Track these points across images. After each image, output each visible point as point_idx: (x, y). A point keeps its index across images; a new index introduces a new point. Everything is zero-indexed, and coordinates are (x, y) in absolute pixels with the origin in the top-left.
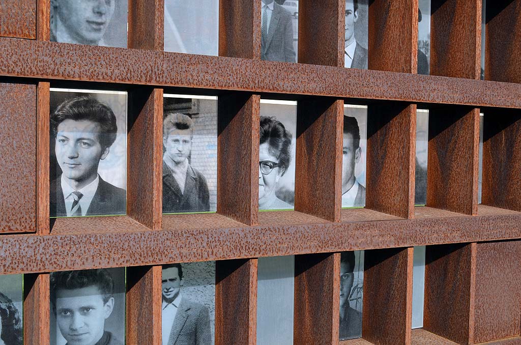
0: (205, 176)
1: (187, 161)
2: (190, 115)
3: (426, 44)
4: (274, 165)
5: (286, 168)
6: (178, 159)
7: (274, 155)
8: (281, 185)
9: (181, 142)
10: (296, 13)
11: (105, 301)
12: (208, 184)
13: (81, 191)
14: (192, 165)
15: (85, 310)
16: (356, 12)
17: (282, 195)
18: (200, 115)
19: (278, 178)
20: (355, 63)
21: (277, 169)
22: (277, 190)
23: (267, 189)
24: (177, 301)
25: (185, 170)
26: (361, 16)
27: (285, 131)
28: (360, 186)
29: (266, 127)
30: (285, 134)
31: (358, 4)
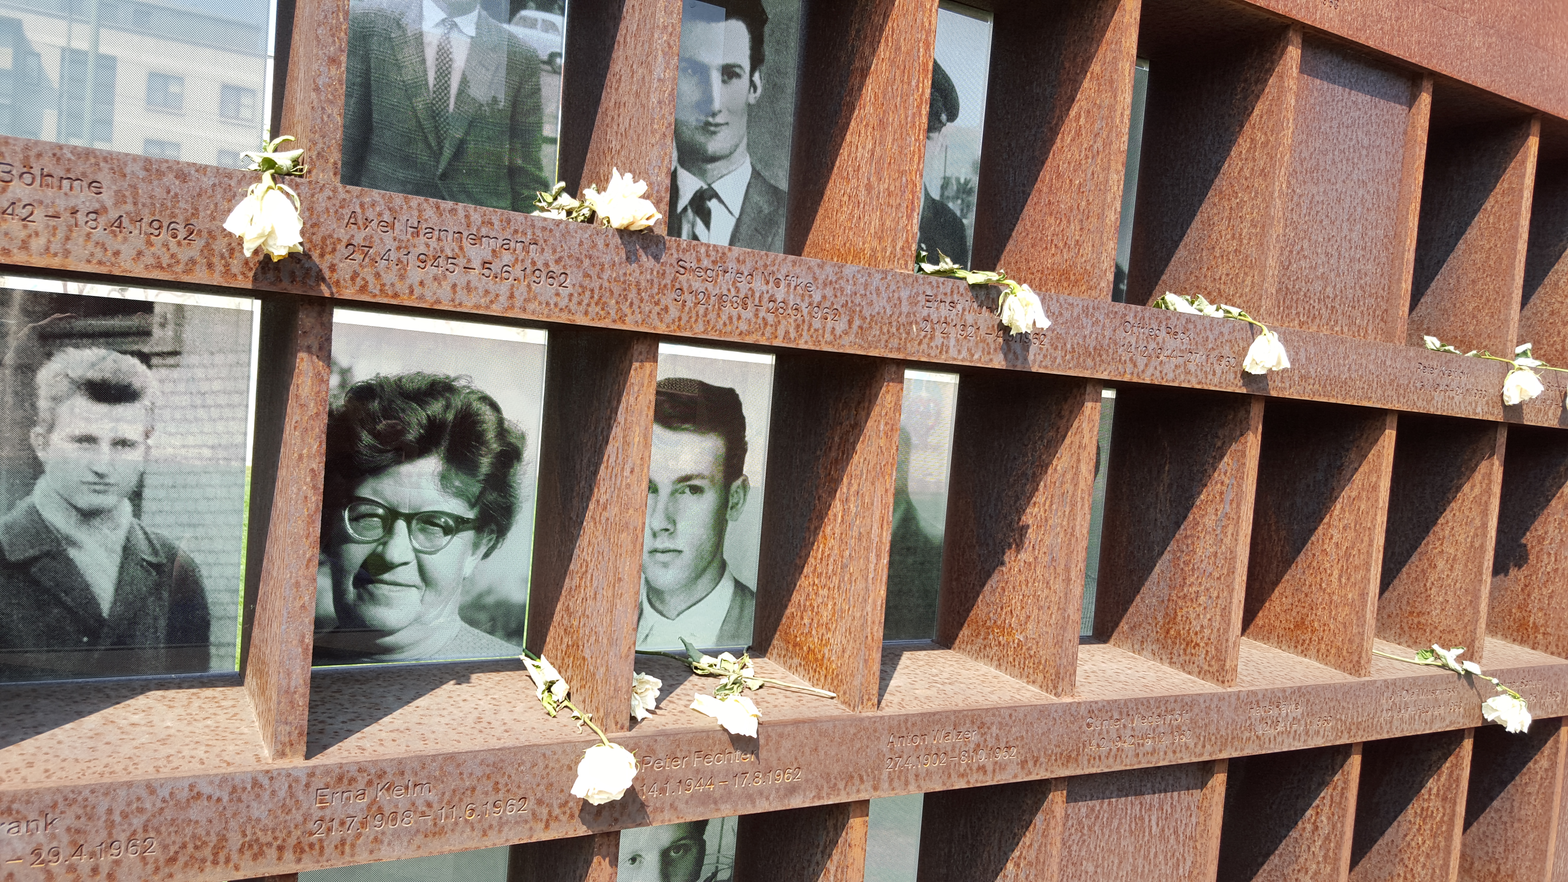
0: (199, 558)
1: (127, 507)
2: (145, 358)
4: (460, 524)
5: (502, 531)
6: (86, 500)
7: (459, 494)
8: (482, 585)
9: (105, 446)
12: (207, 584)
14: (146, 520)
16: (757, 75)
17: (484, 614)
18: (184, 360)
19: (471, 563)
21: (468, 536)
22: (468, 598)
23: (430, 596)
25: (117, 538)
27: (501, 421)
28: (740, 587)
29: (436, 407)
30: (502, 431)
31: (768, 50)
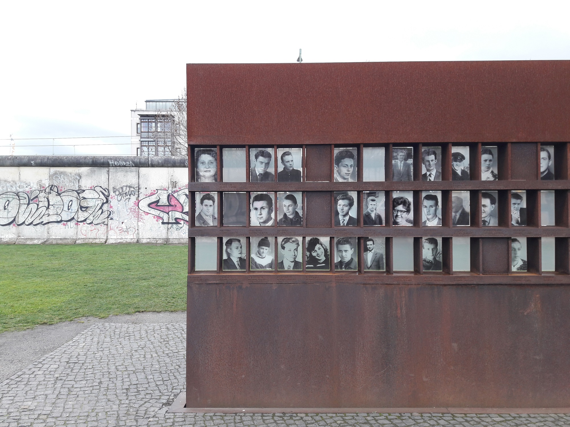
0: (381, 215)
1: (375, 210)
2: (376, 197)
3: (467, 168)
4: (405, 212)
5: (410, 212)
6: (372, 210)
7: (405, 208)
8: (407, 218)
9: (373, 205)
10: (412, 163)
11: (351, 249)
12: (382, 217)
13: (344, 219)
14: (377, 212)
15: (346, 251)
16: (436, 160)
17: (408, 221)
18: (379, 197)
19: (406, 216)
20: (436, 177)
21: (406, 213)
22: (406, 219)
23: (402, 219)
24: (373, 251)
25: (375, 213)
26: (438, 161)
27: (408, 201)
28: (439, 218)
29: (402, 200)
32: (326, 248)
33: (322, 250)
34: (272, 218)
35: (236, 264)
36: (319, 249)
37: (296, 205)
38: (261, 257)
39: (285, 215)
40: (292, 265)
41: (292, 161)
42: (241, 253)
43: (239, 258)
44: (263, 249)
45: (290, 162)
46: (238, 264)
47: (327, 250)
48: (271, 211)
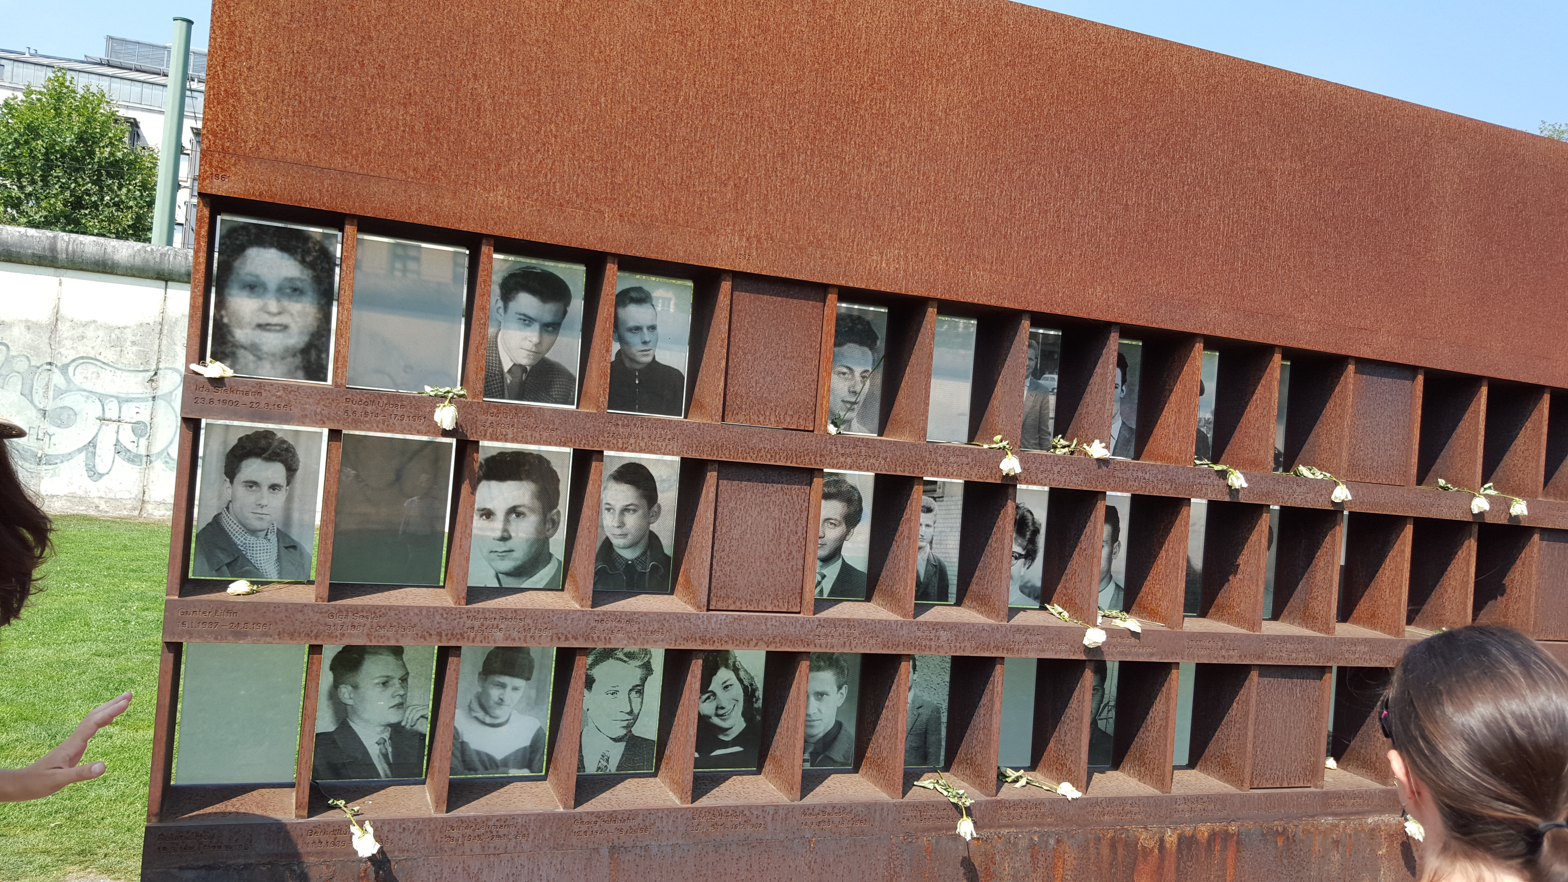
0: (946, 564)
1: (929, 547)
2: (935, 499)
3: (1207, 422)
4: (1020, 556)
5: (1033, 560)
7: (1020, 545)
8: (1026, 579)
9: (923, 527)
10: (1053, 389)
11: (840, 688)
12: (949, 573)
13: (825, 572)
14: (933, 550)
15: (820, 695)
16: (1124, 388)
17: (1026, 590)
18: (945, 499)
19: (1023, 570)
20: (1119, 445)
21: (1022, 560)
22: (1022, 584)
25: (926, 556)
26: (1130, 391)
27: (1033, 519)
30: (1034, 523)
31: (1128, 377)
32: (751, 685)
33: (737, 691)
34: (550, 556)
35: (374, 751)
36: (726, 687)
37: (655, 508)
38: (488, 720)
39: (607, 545)
40: (617, 752)
41: (653, 328)
42: (400, 706)
43: (390, 725)
44: (503, 686)
45: (645, 330)
46: (385, 756)
47: (754, 690)
48: (549, 526)
